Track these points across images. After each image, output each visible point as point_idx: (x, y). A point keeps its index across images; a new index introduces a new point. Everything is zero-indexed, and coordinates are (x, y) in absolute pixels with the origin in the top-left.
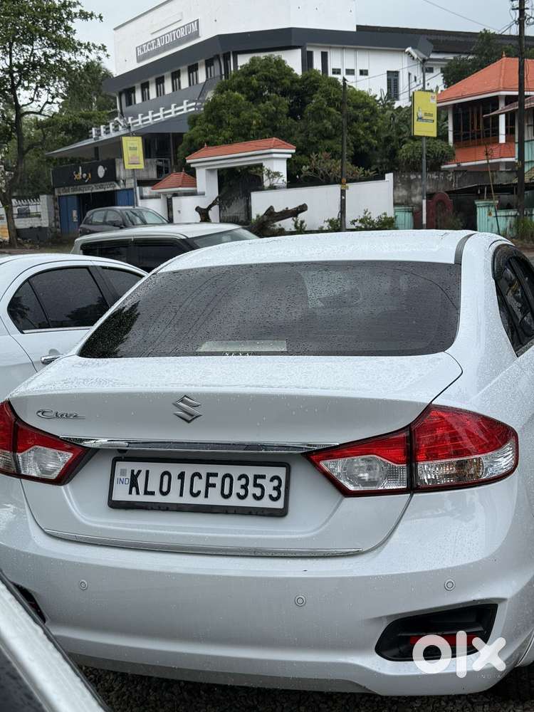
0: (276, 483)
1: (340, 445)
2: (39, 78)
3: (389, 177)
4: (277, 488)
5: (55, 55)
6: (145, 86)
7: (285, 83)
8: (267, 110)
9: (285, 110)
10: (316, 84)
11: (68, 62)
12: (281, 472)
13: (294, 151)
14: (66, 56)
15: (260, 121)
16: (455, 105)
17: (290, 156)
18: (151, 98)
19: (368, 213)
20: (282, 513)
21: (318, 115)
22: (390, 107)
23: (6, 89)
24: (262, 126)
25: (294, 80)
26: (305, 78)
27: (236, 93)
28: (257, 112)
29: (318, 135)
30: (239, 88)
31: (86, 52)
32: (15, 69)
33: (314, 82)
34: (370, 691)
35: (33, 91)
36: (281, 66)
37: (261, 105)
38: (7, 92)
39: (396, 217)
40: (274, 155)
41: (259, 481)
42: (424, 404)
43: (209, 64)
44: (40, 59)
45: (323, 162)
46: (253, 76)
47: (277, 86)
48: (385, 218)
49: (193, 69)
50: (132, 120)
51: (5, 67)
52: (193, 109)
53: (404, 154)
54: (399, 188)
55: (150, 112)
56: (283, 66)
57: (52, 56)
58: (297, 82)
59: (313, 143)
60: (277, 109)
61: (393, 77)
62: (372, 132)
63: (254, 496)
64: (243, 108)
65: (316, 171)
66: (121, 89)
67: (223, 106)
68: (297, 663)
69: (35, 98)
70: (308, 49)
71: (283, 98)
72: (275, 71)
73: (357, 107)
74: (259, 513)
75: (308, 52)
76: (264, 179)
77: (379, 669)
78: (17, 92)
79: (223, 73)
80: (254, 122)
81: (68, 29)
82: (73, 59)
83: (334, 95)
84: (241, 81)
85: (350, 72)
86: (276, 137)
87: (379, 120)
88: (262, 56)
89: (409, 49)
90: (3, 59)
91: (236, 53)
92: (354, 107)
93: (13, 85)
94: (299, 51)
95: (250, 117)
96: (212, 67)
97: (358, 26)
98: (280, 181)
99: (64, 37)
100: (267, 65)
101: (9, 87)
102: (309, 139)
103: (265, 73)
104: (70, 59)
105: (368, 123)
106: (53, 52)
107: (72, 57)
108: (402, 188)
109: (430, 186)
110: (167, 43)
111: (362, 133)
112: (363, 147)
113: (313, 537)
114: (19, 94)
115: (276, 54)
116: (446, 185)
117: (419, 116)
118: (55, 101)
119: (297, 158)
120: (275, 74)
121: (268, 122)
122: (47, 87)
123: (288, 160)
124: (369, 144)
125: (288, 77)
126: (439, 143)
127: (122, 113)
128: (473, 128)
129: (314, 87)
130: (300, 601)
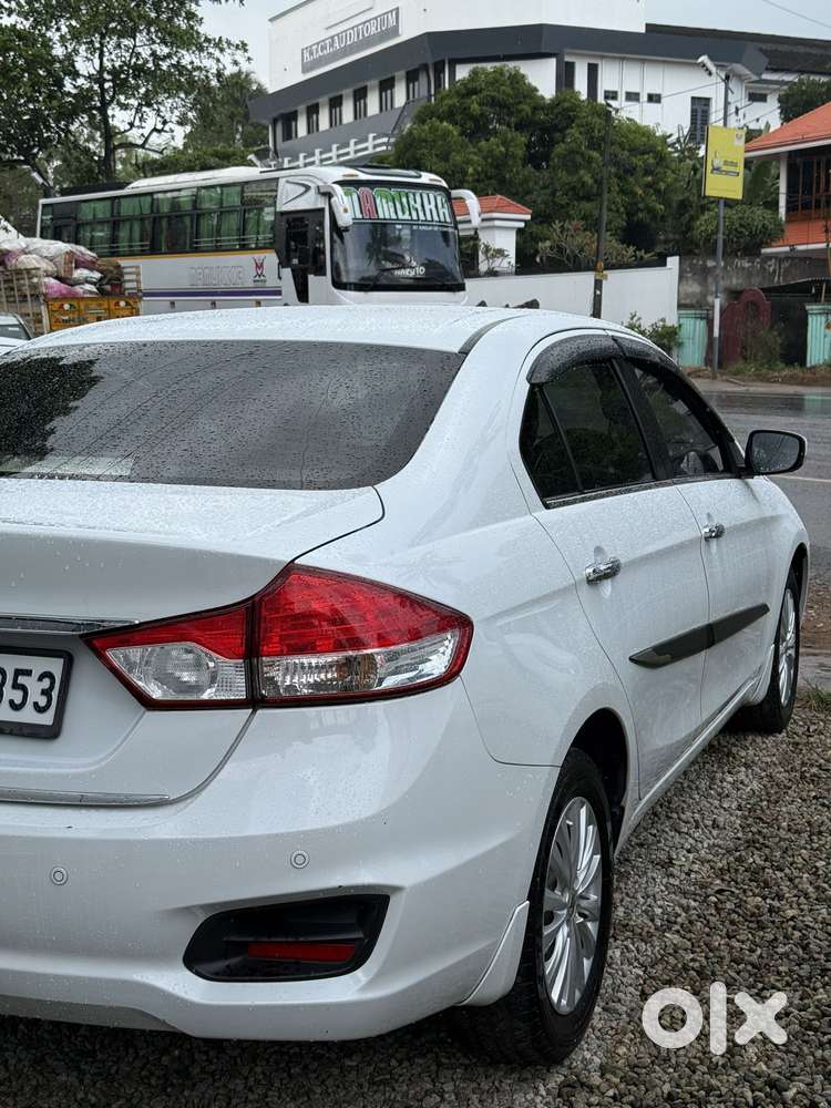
0: (46, 683)
1: (141, 624)
2: (142, 90)
3: (673, 262)
4: (47, 693)
5: (169, 56)
6: (313, 110)
7: (523, 110)
8: (491, 151)
9: (520, 152)
10: (571, 114)
11: (189, 67)
12: (55, 666)
13: (528, 217)
14: (187, 58)
15: (480, 169)
16: (790, 152)
17: (522, 225)
18: (321, 129)
19: (635, 319)
20: (51, 733)
21: (572, 162)
22: (693, 154)
23: (95, 108)
24: (483, 176)
25: (538, 105)
26: (556, 103)
27: (445, 124)
28: (475, 154)
29: (570, 193)
30: (450, 116)
31: (217, 53)
32: (106, 76)
33: (568, 109)
34: (173, 1027)
35: (133, 111)
36: (517, 83)
37: (483, 143)
38: (95, 112)
39: (680, 326)
40: (497, 223)
41: (21, 680)
42: (280, 562)
43: (411, 78)
44: (146, 61)
45: (572, 236)
46: (474, 97)
47: (510, 114)
48: (664, 327)
49: (387, 85)
50: (289, 162)
51: (93, 72)
52: (384, 148)
53: (703, 228)
54: (687, 280)
55: (317, 151)
56: (521, 83)
57: (165, 58)
58: (542, 109)
59: (562, 207)
60: (507, 150)
61: (700, 107)
62: (658, 192)
63: (12, 703)
64: (454, 147)
65: (561, 250)
66: (275, 114)
67: (424, 144)
68: (56, 977)
69: (137, 123)
70: (567, 59)
71: (518, 134)
72: (509, 90)
73: (633, 151)
74: (14, 732)
75: (567, 63)
76: (480, 260)
77: (186, 992)
78: (110, 112)
79: (433, 92)
80: (471, 170)
81: (190, 16)
82: (197, 63)
83: (599, 132)
84: (454, 105)
85: (632, 97)
86: (501, 194)
87: (669, 172)
88: (489, 66)
89: (704, 59)
90: (89, 59)
91: (454, 62)
92: (630, 151)
93: (103, 100)
94: (553, 61)
95: (463, 162)
96: (416, 84)
97: (647, 25)
98: (505, 264)
99: (184, 27)
100: (497, 81)
101: (98, 104)
102: (556, 199)
103: (493, 94)
104: (192, 63)
105: (650, 178)
106: (166, 50)
107: (195, 60)
108: (694, 280)
109: (738, 278)
110: (348, 43)
111: (640, 192)
112: (640, 215)
113: (91, 773)
114: (113, 116)
115: (511, 65)
116: (764, 278)
117: (715, 166)
118: (167, 128)
119: (535, 229)
120: (508, 95)
121: (492, 171)
122: (155, 106)
123: (519, 231)
124: (650, 210)
125: (528, 101)
126: (759, 212)
127: (276, 152)
128: (818, 190)
129: (570, 117)
130: (58, 877)
